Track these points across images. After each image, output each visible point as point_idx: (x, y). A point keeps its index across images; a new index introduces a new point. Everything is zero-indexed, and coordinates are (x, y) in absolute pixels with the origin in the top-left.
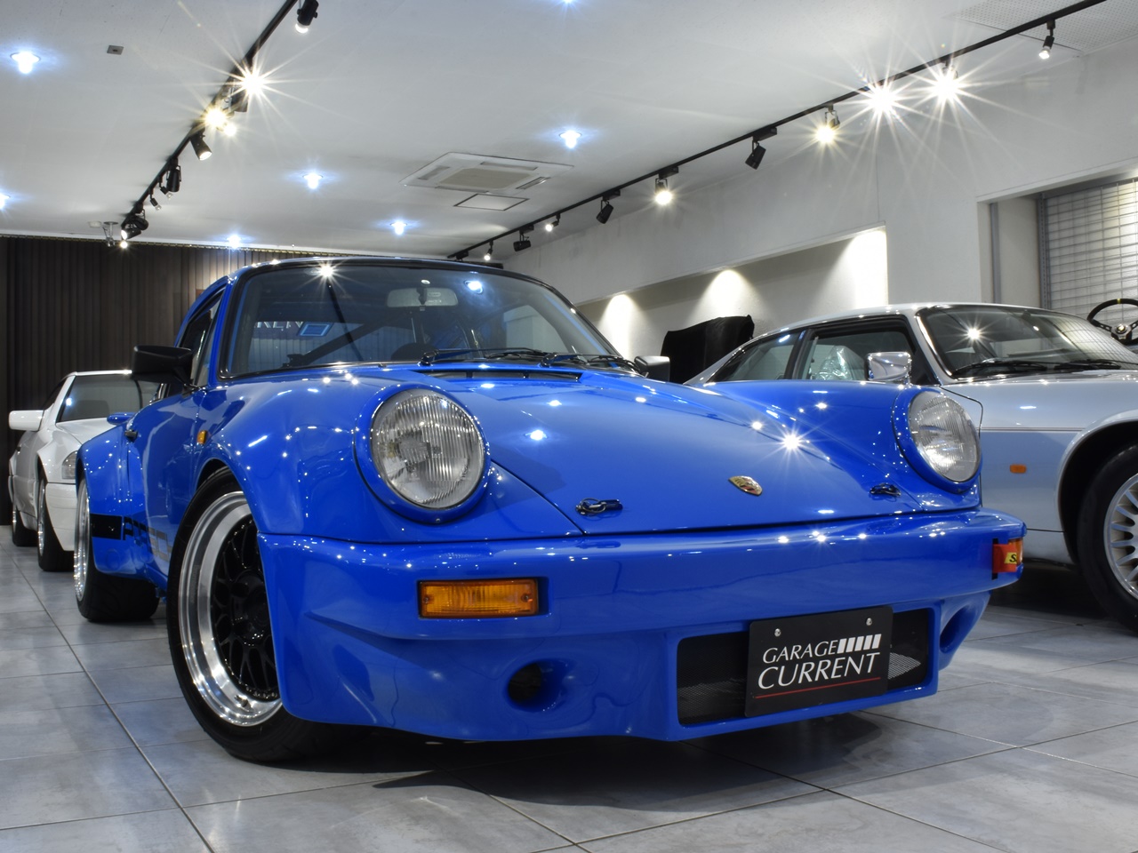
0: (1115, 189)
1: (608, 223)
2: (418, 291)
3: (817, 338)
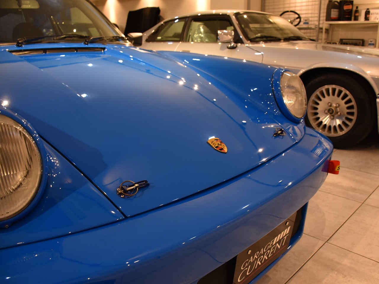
3: (193, 21)
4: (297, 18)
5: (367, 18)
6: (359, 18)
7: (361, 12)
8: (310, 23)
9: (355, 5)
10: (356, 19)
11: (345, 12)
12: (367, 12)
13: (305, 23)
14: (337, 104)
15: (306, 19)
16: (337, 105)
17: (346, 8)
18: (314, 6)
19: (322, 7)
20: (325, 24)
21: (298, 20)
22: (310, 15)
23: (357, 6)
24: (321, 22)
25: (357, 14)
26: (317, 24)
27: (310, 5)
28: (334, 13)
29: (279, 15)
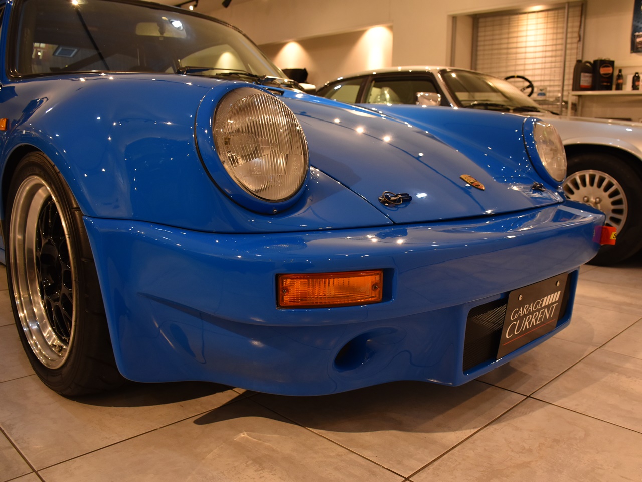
0: (517, 16)
1: (229, 7)
2: (159, 25)
3: (373, 82)
4: (528, 87)
5: (635, 87)
6: (624, 86)
7: (626, 78)
8: (548, 94)
9: (617, 67)
10: (619, 87)
11: (601, 76)
12: (636, 78)
13: (539, 95)
14: (598, 198)
15: (541, 88)
16: (598, 200)
17: (603, 71)
18: (553, 69)
19: (567, 71)
20: (571, 97)
21: (529, 90)
22: (547, 84)
23: (620, 68)
24: (565, 93)
25: (620, 81)
26: (560, 95)
27: (548, 68)
28: (586, 79)
29: (503, 79)
